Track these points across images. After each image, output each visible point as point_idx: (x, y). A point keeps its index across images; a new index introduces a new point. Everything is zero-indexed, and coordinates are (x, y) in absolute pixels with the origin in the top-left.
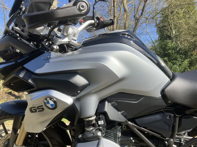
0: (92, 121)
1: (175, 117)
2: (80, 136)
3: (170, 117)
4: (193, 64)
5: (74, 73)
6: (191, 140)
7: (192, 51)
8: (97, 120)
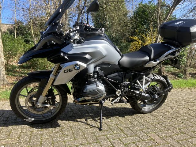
0: (92, 75)
1: (123, 73)
2: (87, 83)
3: (121, 73)
4: (122, 50)
5: (86, 54)
6: (129, 83)
7: (122, 40)
8: (94, 75)
